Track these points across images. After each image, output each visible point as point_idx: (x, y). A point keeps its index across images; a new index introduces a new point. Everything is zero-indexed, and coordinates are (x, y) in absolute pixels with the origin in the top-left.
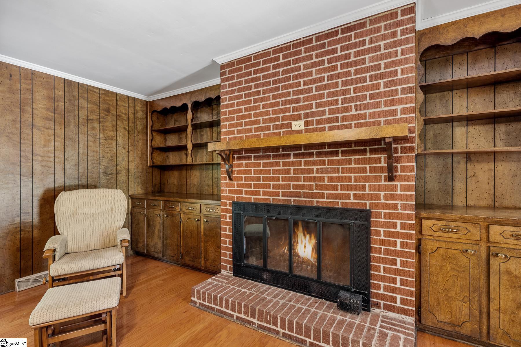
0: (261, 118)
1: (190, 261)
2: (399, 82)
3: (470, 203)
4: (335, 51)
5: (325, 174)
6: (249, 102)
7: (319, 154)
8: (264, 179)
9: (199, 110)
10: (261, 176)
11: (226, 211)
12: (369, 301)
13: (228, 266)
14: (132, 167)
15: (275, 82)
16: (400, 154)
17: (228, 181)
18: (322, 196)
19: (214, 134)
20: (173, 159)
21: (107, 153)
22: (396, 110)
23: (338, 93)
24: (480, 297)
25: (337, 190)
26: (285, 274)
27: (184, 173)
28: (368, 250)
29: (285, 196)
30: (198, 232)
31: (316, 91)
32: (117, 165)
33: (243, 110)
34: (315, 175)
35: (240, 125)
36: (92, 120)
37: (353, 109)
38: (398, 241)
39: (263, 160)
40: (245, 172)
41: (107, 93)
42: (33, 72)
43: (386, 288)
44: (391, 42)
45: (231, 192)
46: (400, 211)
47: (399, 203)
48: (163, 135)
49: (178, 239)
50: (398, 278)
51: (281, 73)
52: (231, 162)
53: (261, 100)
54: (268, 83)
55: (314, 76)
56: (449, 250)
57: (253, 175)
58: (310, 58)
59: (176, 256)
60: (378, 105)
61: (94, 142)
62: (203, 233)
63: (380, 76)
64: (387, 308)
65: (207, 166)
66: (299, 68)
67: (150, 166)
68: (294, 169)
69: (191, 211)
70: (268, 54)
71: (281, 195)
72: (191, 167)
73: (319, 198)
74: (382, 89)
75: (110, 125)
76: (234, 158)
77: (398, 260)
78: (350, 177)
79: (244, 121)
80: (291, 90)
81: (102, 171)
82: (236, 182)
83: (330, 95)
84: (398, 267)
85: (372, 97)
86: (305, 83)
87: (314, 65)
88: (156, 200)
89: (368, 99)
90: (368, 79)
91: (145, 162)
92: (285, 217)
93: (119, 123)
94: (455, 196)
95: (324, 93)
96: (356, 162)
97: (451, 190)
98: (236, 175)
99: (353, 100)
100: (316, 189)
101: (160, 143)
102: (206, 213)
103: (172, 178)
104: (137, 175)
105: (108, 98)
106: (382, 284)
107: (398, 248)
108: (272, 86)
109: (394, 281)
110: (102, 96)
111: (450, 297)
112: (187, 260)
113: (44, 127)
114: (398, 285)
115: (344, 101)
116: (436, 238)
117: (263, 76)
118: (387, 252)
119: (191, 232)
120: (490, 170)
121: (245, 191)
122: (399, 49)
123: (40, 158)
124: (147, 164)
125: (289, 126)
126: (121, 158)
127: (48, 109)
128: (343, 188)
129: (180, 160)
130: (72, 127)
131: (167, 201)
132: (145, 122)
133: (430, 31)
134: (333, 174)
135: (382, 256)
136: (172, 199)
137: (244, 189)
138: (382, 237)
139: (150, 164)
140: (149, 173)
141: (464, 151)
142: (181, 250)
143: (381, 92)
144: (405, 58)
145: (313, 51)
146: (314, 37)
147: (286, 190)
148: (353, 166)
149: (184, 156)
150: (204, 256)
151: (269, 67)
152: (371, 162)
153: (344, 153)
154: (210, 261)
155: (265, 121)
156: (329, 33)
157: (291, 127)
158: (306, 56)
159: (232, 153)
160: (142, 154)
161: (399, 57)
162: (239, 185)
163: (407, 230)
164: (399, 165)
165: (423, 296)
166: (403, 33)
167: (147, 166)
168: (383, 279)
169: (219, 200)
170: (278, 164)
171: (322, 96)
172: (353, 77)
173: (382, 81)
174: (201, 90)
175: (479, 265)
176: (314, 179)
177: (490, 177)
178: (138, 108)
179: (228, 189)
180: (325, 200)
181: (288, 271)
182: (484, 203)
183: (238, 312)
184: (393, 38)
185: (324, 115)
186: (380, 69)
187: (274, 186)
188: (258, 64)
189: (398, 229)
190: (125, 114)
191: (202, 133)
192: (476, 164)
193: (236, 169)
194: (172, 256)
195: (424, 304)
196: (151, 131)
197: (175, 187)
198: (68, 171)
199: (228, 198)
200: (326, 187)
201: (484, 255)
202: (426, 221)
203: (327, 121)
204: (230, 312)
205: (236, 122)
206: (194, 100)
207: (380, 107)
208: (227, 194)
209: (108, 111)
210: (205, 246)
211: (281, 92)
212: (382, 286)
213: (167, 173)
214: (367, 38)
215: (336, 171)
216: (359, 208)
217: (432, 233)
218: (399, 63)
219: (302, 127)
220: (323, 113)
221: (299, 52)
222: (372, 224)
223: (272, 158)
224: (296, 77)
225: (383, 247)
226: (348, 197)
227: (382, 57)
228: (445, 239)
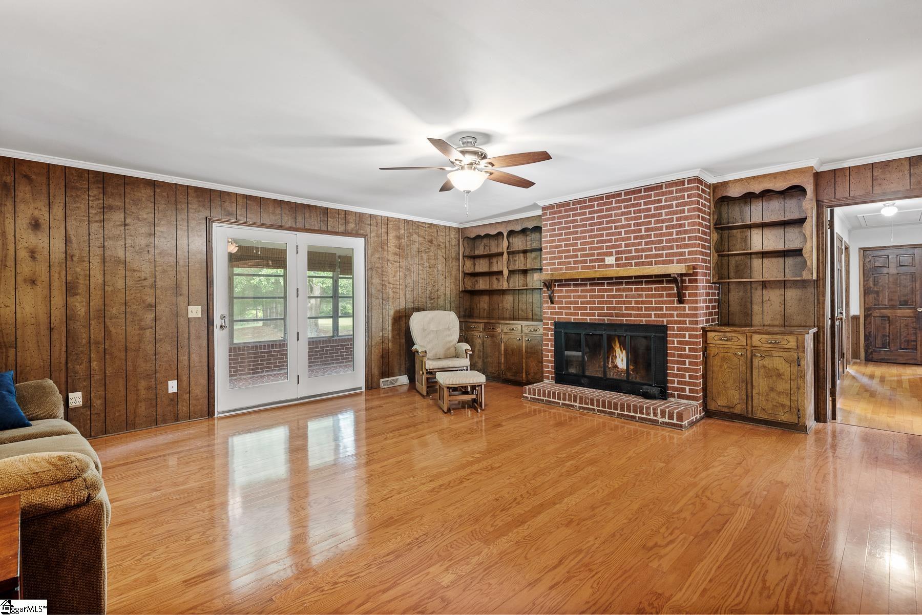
0: (579, 253)
1: (511, 376)
2: (686, 232)
3: (766, 323)
4: (639, 205)
5: (632, 298)
6: (569, 239)
7: (627, 283)
8: (582, 303)
9: (512, 236)
10: (580, 300)
11: (549, 329)
12: (666, 392)
13: (550, 376)
14: (448, 293)
15: (590, 225)
16: (687, 284)
17: (549, 305)
18: (630, 315)
19: (528, 260)
20: (482, 284)
21: (431, 280)
22: (685, 252)
23: (642, 237)
24: (747, 387)
25: (642, 311)
26: (601, 378)
27: (495, 297)
28: (666, 355)
29: (600, 317)
30: (520, 349)
31: (625, 234)
32: (438, 291)
33: (563, 246)
34: (624, 299)
35: (561, 258)
36: (421, 251)
37: (654, 250)
38: (687, 347)
39: (581, 287)
40: (565, 297)
41: (431, 225)
42: (388, 218)
43: (679, 382)
44: (680, 203)
45: (552, 313)
46: (688, 325)
47: (688, 319)
48: (472, 260)
49: (499, 357)
50: (687, 374)
51: (596, 218)
52: (552, 289)
53: (579, 238)
54: (585, 225)
55: (623, 223)
56: (726, 354)
57: (572, 300)
58: (619, 208)
59: (497, 373)
60: (671, 248)
61: (422, 270)
62: (524, 351)
63: (673, 227)
64: (680, 397)
65: (520, 291)
66: (611, 216)
67: (462, 291)
68: (607, 295)
69: (512, 331)
70: (585, 202)
71: (596, 315)
72: (503, 292)
73: (628, 317)
74: (674, 236)
75: (433, 255)
76: (555, 285)
77: (687, 361)
78: (652, 301)
79: (563, 255)
80: (605, 232)
81: (427, 296)
82: (557, 306)
83: (635, 238)
84: (687, 366)
85: (667, 241)
86: (616, 228)
87: (623, 214)
88: (476, 322)
89: (664, 242)
90: (664, 228)
91: (458, 287)
92: (600, 333)
93: (439, 251)
94: (753, 317)
95: (631, 236)
96: (656, 289)
97: (750, 312)
98: (557, 300)
99: (653, 243)
100: (625, 311)
101: (470, 268)
102: (527, 332)
103: (482, 303)
104: (452, 299)
105: (430, 231)
106: (676, 379)
107: (687, 352)
108: (588, 228)
109: (684, 376)
110: (428, 229)
111: (727, 388)
112: (509, 376)
113: (394, 261)
114: (687, 379)
115: (646, 243)
116: (718, 346)
117: (580, 219)
118: (679, 356)
119: (512, 350)
120: (782, 295)
121: (565, 312)
122: (686, 208)
123: (392, 286)
124: (460, 289)
125: (603, 260)
126: (440, 284)
127: (396, 246)
128: (646, 309)
129: (491, 284)
130: (409, 259)
131: (487, 323)
132: (457, 249)
133: (722, 185)
134: (639, 298)
135: (676, 359)
136: (492, 321)
137: (564, 311)
138: (676, 345)
139: (462, 289)
140: (461, 297)
141: (760, 280)
142: (502, 367)
143: (674, 238)
144: (690, 215)
145: (622, 203)
146: (623, 192)
147: (601, 312)
148: (654, 292)
149: (495, 281)
150: (526, 371)
151: (586, 212)
152: (667, 290)
153: (646, 283)
154: (532, 374)
155: (582, 256)
156: (635, 190)
157: (604, 262)
158: (617, 206)
159: (553, 281)
160: (456, 279)
161: (686, 214)
162: (560, 308)
163: (693, 339)
164: (687, 292)
165: (708, 388)
166: (689, 197)
167: (460, 290)
168: (676, 376)
169: (541, 321)
170: (594, 291)
171: (629, 239)
172: (653, 226)
173: (674, 231)
174: (517, 220)
175: (746, 364)
176: (624, 303)
177: (781, 301)
178: (452, 236)
179: (549, 311)
180: (633, 318)
181: (603, 376)
182: (777, 323)
183: (563, 400)
184: (682, 199)
185: (631, 253)
186: (673, 221)
187: (591, 309)
188: (576, 209)
189: (687, 339)
190: (442, 243)
191: (515, 259)
192: (770, 290)
193: (557, 295)
194: (493, 373)
195: (709, 394)
196: (463, 257)
197: (485, 312)
198: (408, 296)
199: (549, 319)
200: (633, 309)
201: (749, 356)
202: (710, 333)
203: (633, 258)
204: (557, 401)
205: (556, 255)
206: (510, 229)
207: (673, 249)
208: (549, 316)
209: (431, 242)
210: (526, 362)
211: (596, 233)
212: (676, 381)
213: (476, 298)
214: (663, 198)
215: (641, 296)
216: (658, 324)
217: (714, 342)
218: (686, 218)
219: (614, 262)
220: (630, 252)
221: (611, 203)
222: (668, 336)
223: (588, 286)
224: (608, 222)
225: (676, 352)
226: (650, 316)
227: (674, 213)
228: (724, 346)
